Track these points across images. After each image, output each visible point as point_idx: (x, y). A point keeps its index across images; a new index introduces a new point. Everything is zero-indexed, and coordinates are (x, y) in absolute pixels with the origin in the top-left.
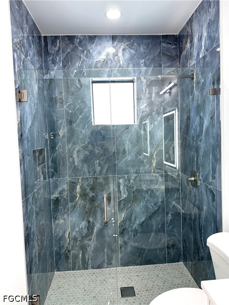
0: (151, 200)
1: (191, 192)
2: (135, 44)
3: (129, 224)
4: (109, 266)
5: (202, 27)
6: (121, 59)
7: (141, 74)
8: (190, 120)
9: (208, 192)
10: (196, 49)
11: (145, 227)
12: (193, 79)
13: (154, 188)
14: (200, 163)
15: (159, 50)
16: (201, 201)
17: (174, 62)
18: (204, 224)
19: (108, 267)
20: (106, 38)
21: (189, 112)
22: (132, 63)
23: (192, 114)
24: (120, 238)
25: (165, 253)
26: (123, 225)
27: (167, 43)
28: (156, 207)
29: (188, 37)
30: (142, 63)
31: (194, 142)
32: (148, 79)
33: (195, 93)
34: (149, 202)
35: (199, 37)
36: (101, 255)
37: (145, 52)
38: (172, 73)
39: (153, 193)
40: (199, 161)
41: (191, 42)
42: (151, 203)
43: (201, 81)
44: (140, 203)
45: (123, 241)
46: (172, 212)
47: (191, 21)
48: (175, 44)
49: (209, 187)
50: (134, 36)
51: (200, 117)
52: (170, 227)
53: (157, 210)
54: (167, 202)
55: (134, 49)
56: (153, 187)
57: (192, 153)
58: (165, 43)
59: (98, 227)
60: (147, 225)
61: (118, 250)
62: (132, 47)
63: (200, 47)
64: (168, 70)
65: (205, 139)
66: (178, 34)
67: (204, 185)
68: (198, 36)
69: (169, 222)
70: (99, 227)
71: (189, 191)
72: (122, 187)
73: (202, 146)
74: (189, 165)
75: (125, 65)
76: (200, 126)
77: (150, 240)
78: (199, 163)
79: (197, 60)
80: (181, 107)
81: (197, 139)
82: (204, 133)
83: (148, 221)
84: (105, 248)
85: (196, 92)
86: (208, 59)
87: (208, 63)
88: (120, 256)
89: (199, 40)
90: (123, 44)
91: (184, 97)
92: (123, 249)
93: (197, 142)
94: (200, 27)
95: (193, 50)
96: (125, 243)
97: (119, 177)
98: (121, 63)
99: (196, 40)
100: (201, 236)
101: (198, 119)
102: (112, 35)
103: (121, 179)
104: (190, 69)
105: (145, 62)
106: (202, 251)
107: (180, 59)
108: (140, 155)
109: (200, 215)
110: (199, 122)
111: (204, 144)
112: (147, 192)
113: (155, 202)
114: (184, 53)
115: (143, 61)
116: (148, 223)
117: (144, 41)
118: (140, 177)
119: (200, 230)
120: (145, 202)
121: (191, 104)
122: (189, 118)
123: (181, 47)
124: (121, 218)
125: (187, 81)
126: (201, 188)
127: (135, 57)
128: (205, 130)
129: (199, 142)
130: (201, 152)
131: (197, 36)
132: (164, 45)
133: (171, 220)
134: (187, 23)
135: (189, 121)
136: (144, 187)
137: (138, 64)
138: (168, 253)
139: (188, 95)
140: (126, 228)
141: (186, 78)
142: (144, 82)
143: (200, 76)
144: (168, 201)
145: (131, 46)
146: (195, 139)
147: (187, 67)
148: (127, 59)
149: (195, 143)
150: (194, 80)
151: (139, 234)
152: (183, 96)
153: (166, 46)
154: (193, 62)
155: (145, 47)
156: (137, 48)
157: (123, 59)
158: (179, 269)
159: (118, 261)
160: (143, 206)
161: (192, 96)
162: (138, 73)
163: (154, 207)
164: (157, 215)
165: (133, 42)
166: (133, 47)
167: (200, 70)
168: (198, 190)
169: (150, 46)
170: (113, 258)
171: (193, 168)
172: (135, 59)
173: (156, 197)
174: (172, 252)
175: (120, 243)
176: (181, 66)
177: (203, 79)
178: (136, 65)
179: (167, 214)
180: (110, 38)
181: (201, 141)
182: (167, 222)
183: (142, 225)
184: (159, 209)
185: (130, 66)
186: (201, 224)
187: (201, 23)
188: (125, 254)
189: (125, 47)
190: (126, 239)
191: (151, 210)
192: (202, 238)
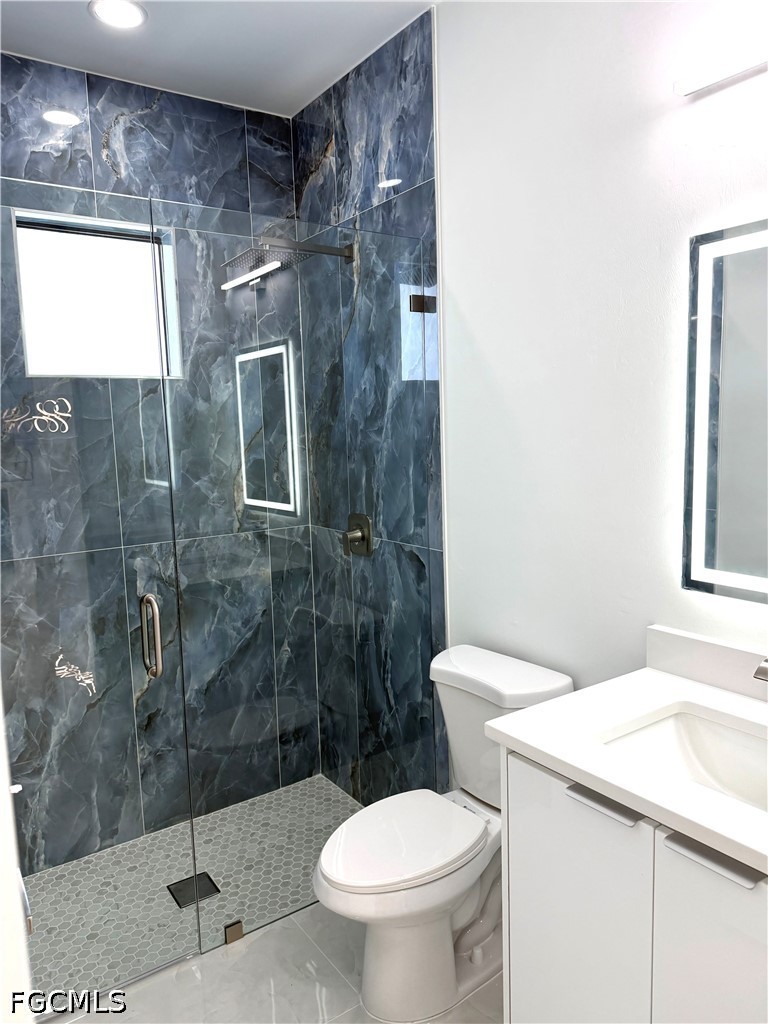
0: (234, 611)
1: (349, 571)
2: (167, 120)
3: (168, 696)
4: (108, 842)
5: (379, 121)
6: (123, 161)
7: (189, 220)
8: (342, 376)
9: (405, 561)
10: (359, 177)
11: (218, 696)
12: (350, 259)
13: (243, 575)
14: (378, 490)
15: (238, 156)
16: (383, 589)
17: (283, 200)
18: (392, 645)
19: (104, 845)
20: (66, 80)
21: (339, 351)
22: (159, 182)
23: (351, 361)
24: (140, 745)
25: (276, 759)
26: (149, 701)
27: (260, 138)
28: (250, 629)
29: (328, 136)
30: (190, 188)
31: (356, 437)
32: (210, 238)
33: (358, 302)
34: (227, 619)
35: (370, 149)
36: (79, 814)
37: (197, 154)
38: (279, 232)
39: (240, 590)
40: (375, 486)
41: (343, 152)
42: (234, 620)
43: (378, 271)
44: (202, 625)
45: (150, 753)
46: (291, 638)
47: (339, 93)
48: (283, 146)
49: (408, 547)
50: (162, 92)
51: (377, 368)
52: (288, 682)
53: (251, 638)
54: (279, 612)
55: (164, 135)
56: (238, 573)
57: (353, 466)
58: (258, 137)
59: (65, 724)
60: (225, 688)
61: (137, 784)
62: (157, 130)
63: (371, 175)
64: (268, 223)
65: (394, 427)
66: (291, 118)
67: (392, 547)
68: (367, 145)
69: (283, 666)
70: (69, 723)
71: (343, 571)
72: (143, 583)
73: (384, 444)
74: (342, 500)
75: (137, 185)
76: (375, 393)
77: (232, 732)
78: (375, 491)
79: (362, 208)
80: (310, 336)
81: (366, 427)
82: (388, 411)
83: (226, 674)
84: (91, 787)
85: (361, 301)
86: (398, 212)
87: (399, 225)
88: (143, 800)
89: (367, 156)
90: (125, 110)
91: (320, 307)
92: (152, 777)
93: (366, 435)
94: (371, 118)
95: (349, 178)
96: (159, 757)
97: (129, 552)
98: (123, 173)
99: (357, 152)
100: (384, 681)
101: (368, 373)
102: (86, 72)
103: (139, 559)
104: (339, 229)
105: (198, 185)
106: (387, 718)
107: (299, 193)
108: (198, 479)
109: (379, 625)
110: (374, 383)
111: (390, 440)
112: (222, 589)
113: (245, 617)
114: (316, 180)
115: (194, 180)
116: (226, 682)
117: (193, 118)
118: (199, 545)
119: (382, 664)
120: (216, 620)
121: (344, 330)
122: (337, 370)
123: (304, 161)
124: (143, 683)
125: (329, 263)
126: (383, 555)
127: (168, 163)
128: (394, 402)
129: (374, 437)
130: (381, 461)
131: (363, 143)
132: (252, 141)
133: (290, 661)
134: (327, 96)
135: (339, 378)
136: (213, 576)
137: (177, 187)
138: (284, 758)
139: (334, 305)
140: (159, 710)
141: (325, 255)
142: (199, 247)
143: (374, 257)
144: (281, 607)
145: (153, 123)
146: (361, 427)
147: (328, 223)
148: (141, 164)
149: (359, 438)
150: (354, 264)
151: (200, 719)
152: (314, 306)
153: (260, 147)
154: (351, 213)
155: (198, 137)
156: (172, 135)
157: (128, 162)
158: (318, 793)
159: (138, 818)
160: (209, 633)
161: (348, 310)
162: (178, 217)
163: (243, 630)
164: (250, 652)
165: (161, 111)
166: (160, 130)
167: (373, 240)
168: (373, 561)
169: (213, 137)
170: (120, 811)
171: (355, 505)
172: (168, 169)
173: (248, 600)
174: (294, 751)
175: (141, 759)
176: (304, 215)
177: (383, 264)
178: (171, 190)
179: (280, 644)
180: (82, 81)
181: (379, 432)
182: (279, 670)
183: (207, 691)
184: (255, 634)
185: (152, 188)
186: (383, 649)
187: (373, 111)
188: (158, 791)
189: (134, 125)
190: (160, 743)
191: (234, 643)
192: (388, 684)
